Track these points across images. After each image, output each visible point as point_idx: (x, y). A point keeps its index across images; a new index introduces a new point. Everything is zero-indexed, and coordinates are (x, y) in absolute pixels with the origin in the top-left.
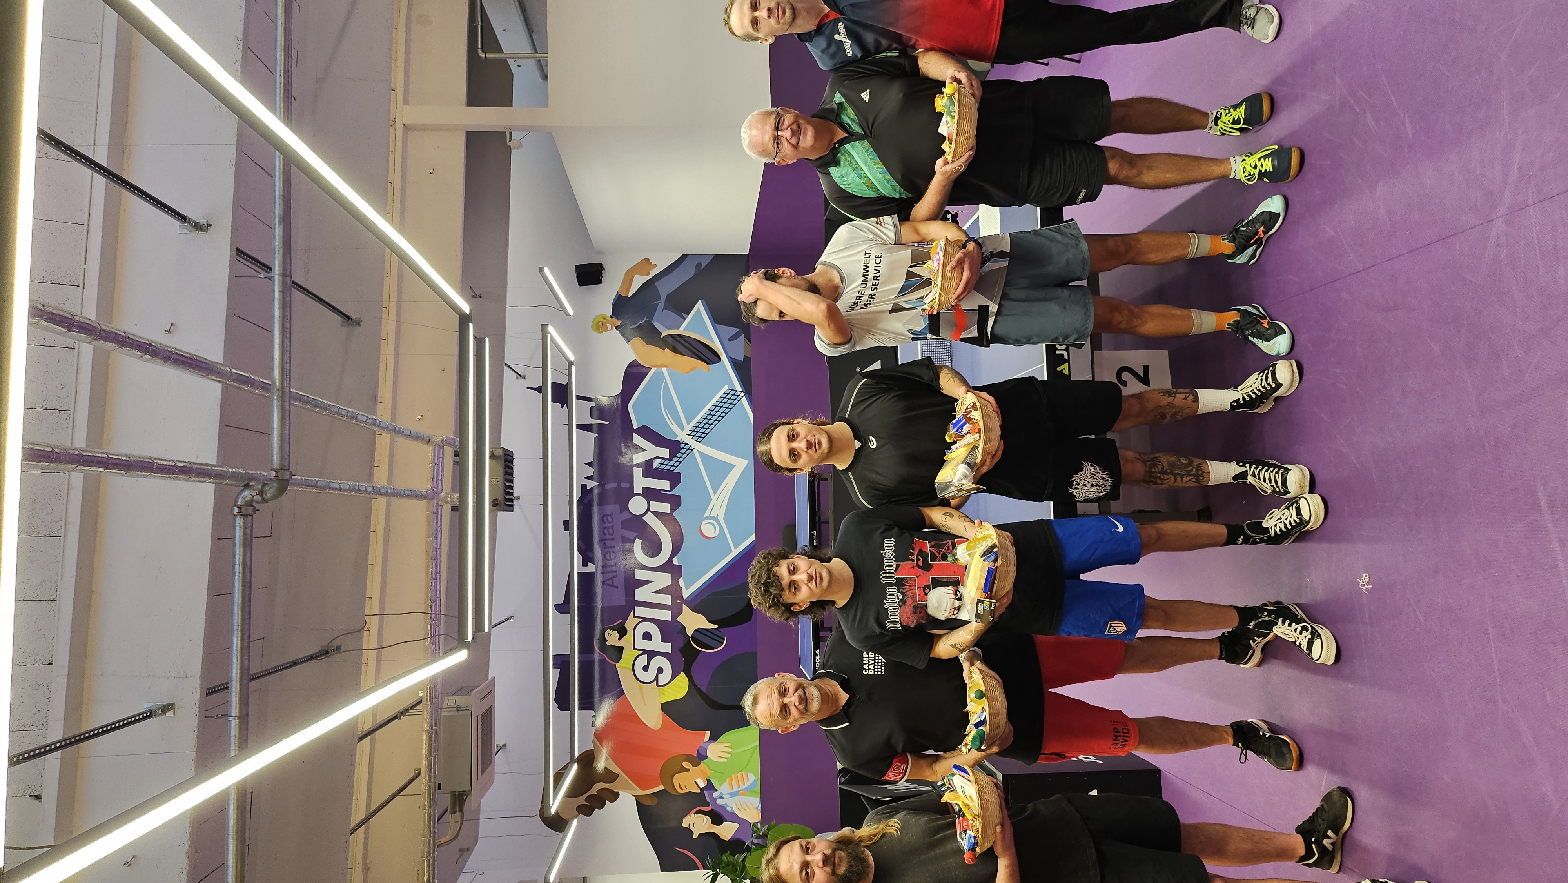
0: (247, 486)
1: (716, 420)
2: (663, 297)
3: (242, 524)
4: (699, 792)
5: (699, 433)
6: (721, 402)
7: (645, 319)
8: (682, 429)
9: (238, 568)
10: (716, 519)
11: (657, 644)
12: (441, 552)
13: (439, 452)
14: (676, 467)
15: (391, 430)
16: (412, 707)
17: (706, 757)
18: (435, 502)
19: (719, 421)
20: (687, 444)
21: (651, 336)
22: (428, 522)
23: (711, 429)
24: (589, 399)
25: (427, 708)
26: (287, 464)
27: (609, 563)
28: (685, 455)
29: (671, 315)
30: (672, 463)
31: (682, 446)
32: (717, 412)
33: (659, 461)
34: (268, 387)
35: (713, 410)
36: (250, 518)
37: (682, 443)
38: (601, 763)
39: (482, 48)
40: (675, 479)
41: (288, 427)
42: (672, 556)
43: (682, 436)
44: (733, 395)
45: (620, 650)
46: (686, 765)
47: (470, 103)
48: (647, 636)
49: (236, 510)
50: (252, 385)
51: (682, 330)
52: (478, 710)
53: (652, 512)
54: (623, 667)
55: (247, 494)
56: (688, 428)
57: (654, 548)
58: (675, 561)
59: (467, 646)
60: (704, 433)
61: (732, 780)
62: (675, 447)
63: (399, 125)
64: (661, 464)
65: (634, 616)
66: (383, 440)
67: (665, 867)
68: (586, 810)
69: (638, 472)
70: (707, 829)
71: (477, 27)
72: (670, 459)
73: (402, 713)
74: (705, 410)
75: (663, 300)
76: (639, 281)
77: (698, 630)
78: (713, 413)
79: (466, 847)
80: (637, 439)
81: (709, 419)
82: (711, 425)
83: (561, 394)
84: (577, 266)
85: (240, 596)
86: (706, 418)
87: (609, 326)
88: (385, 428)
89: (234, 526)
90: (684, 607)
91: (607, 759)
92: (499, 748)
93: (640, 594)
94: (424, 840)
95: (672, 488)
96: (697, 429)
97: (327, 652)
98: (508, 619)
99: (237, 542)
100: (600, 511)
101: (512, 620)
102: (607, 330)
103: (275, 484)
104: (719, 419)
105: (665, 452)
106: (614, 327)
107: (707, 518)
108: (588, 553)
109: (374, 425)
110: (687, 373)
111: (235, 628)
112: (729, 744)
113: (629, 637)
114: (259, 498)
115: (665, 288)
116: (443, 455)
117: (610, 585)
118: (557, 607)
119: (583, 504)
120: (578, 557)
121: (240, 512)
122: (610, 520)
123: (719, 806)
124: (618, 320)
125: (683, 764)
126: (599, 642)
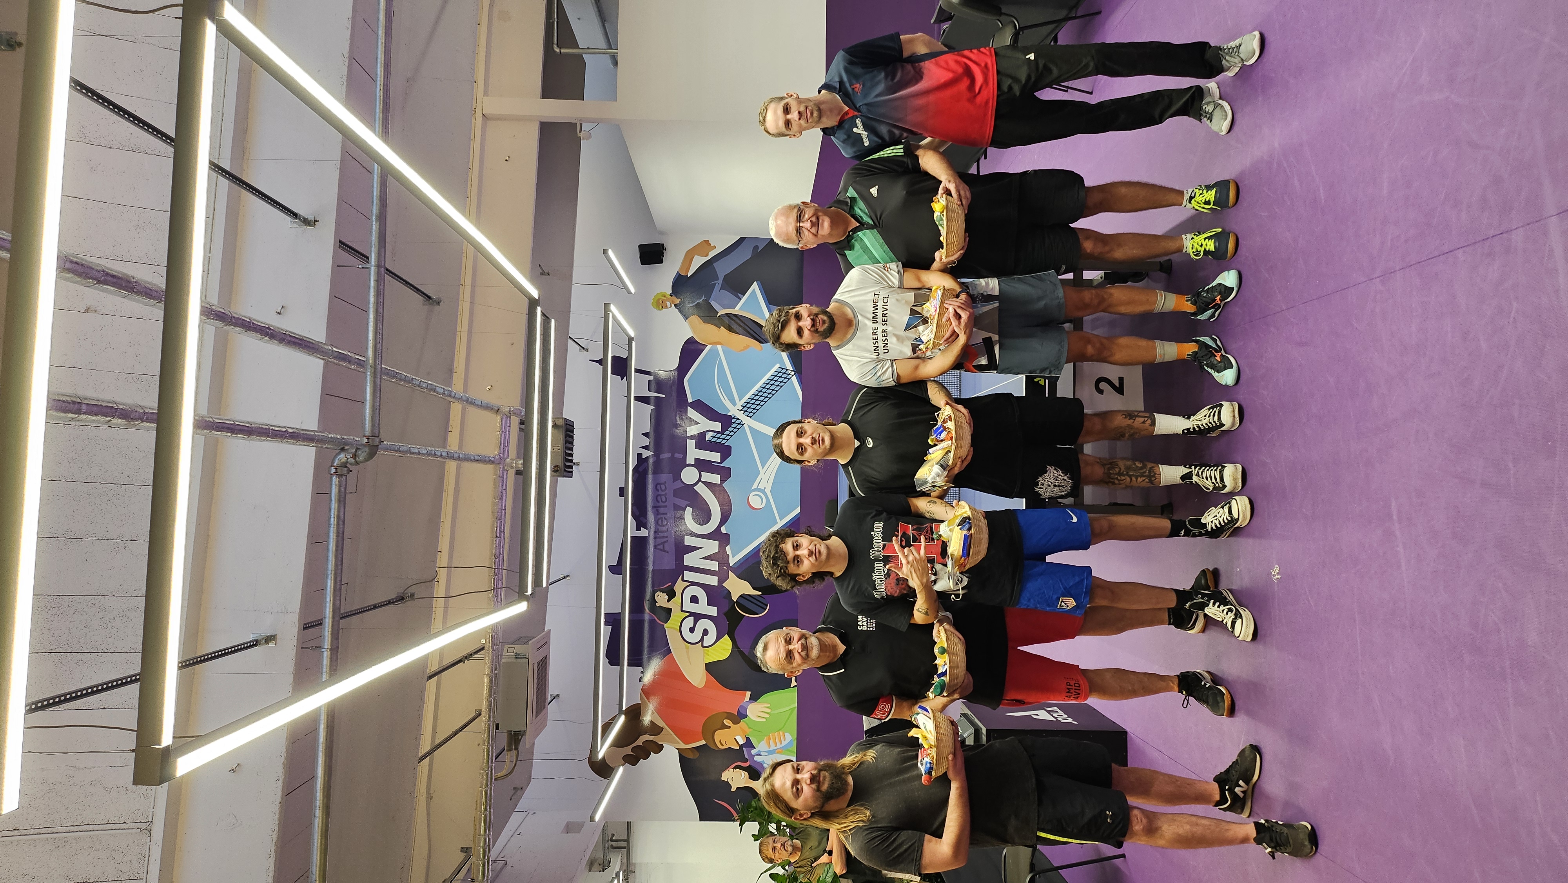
0: (343, 449)
1: (767, 397)
2: (721, 278)
3: (337, 483)
4: (738, 748)
5: (750, 409)
6: (772, 380)
7: (703, 298)
8: (734, 404)
9: (333, 521)
10: (763, 491)
11: (703, 607)
12: (505, 513)
13: (506, 421)
14: (728, 440)
15: (464, 401)
16: (475, 653)
17: (746, 716)
18: (502, 467)
19: (770, 398)
20: (738, 419)
21: (709, 315)
22: (495, 484)
23: (762, 406)
24: (648, 373)
25: (489, 654)
26: (377, 432)
27: (661, 529)
28: (736, 430)
29: (727, 295)
30: (723, 437)
31: (733, 420)
32: (768, 389)
33: (711, 434)
34: (362, 362)
35: (764, 388)
36: (344, 477)
37: (734, 418)
38: (647, 718)
39: (557, 44)
40: (726, 452)
41: (378, 400)
42: (721, 524)
43: (734, 410)
44: (784, 373)
45: (669, 611)
46: (727, 722)
47: (545, 95)
48: (694, 599)
49: (333, 470)
50: (350, 362)
51: (737, 310)
52: (534, 658)
53: (703, 482)
54: (670, 627)
55: (342, 457)
56: (740, 404)
57: (704, 515)
58: (723, 530)
59: (527, 598)
60: (754, 409)
61: (769, 739)
62: (727, 421)
63: (479, 115)
64: (714, 437)
65: (683, 580)
66: (456, 408)
67: (704, 816)
68: (632, 760)
69: (691, 444)
70: (745, 783)
71: (553, 23)
72: (722, 433)
73: (467, 657)
74: (757, 387)
75: (720, 281)
76: (698, 261)
77: (744, 596)
78: (764, 390)
79: (519, 786)
80: (692, 413)
81: (760, 396)
82: (761, 401)
83: (621, 367)
84: (640, 246)
85: (334, 545)
86: (757, 395)
87: (668, 304)
88: (459, 399)
89: (331, 484)
90: (731, 574)
91: (653, 713)
92: (553, 698)
93: (690, 559)
94: (483, 773)
95: (723, 460)
96: (749, 405)
97: (402, 599)
98: (565, 578)
99: (333, 499)
100: (654, 479)
101: (568, 578)
102: (666, 307)
103: (367, 449)
104: (770, 396)
105: (717, 426)
106: (673, 305)
107: (755, 490)
108: (642, 519)
109: (450, 396)
110: (742, 350)
111: (330, 572)
112: (769, 705)
113: (677, 599)
114: (352, 460)
115: (723, 269)
116: (510, 424)
117: (661, 550)
118: (611, 568)
119: (639, 472)
120: (631, 522)
121: (336, 473)
122: (663, 488)
123: (756, 762)
124: (677, 298)
125: (724, 721)
126: (649, 603)
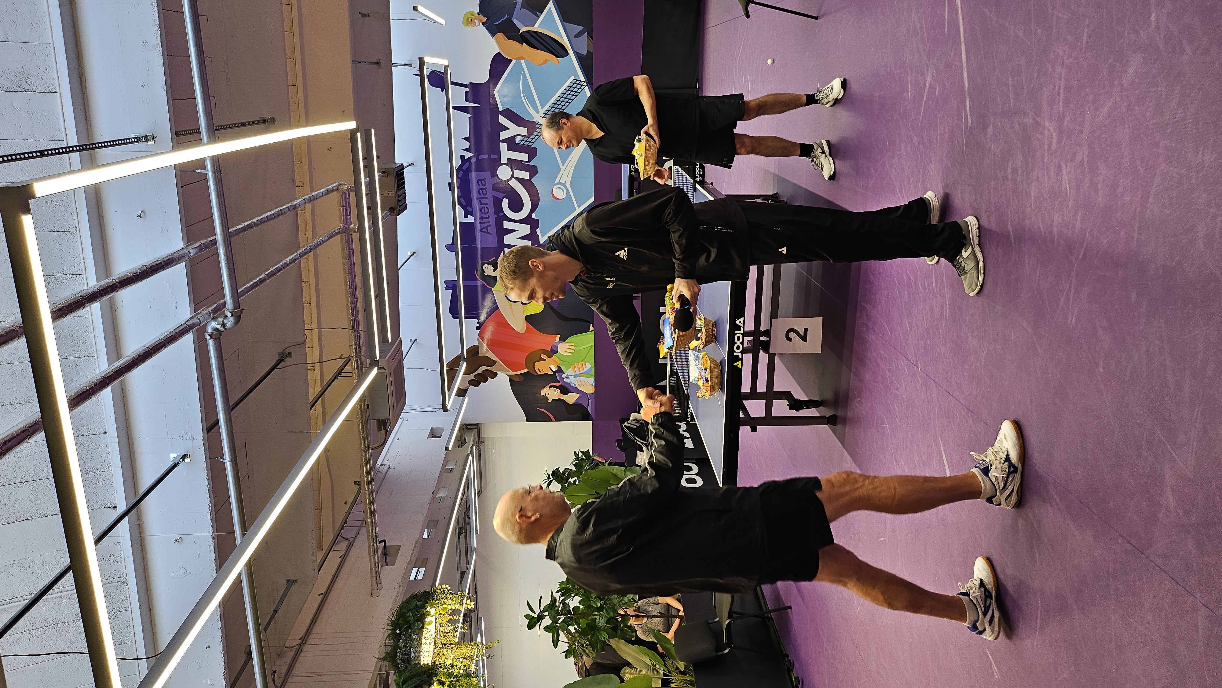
3: (213, 345)
4: (552, 373)
7: (506, 16)
8: (538, 112)
10: (564, 185)
17: (557, 352)
21: (512, 32)
24: (462, 85)
29: (527, 13)
30: (530, 140)
32: (565, 98)
33: (520, 138)
35: (562, 97)
36: (218, 340)
38: (484, 354)
40: (532, 153)
42: (531, 212)
43: (537, 117)
44: (578, 84)
45: (495, 278)
49: (208, 337)
51: (536, 28)
53: (515, 178)
54: (497, 290)
55: (214, 325)
57: (517, 205)
58: (534, 216)
61: (575, 367)
62: (532, 126)
64: (522, 141)
67: (530, 418)
68: (476, 383)
69: (503, 146)
72: (528, 137)
73: (340, 373)
74: (556, 97)
80: (503, 120)
83: (438, 79)
86: (556, 104)
87: (477, 22)
91: (487, 351)
93: (508, 239)
94: (362, 452)
95: (530, 159)
97: (283, 360)
100: (477, 176)
101: (415, 255)
102: (475, 25)
103: (232, 319)
105: (524, 131)
106: (481, 23)
107: (557, 184)
110: (542, 65)
112: (573, 344)
114: (222, 328)
117: (486, 232)
118: (447, 247)
119: (462, 170)
120: (459, 211)
121: (211, 338)
122: (484, 184)
123: (567, 383)
124: (484, 17)
125: (542, 356)
126: (479, 273)
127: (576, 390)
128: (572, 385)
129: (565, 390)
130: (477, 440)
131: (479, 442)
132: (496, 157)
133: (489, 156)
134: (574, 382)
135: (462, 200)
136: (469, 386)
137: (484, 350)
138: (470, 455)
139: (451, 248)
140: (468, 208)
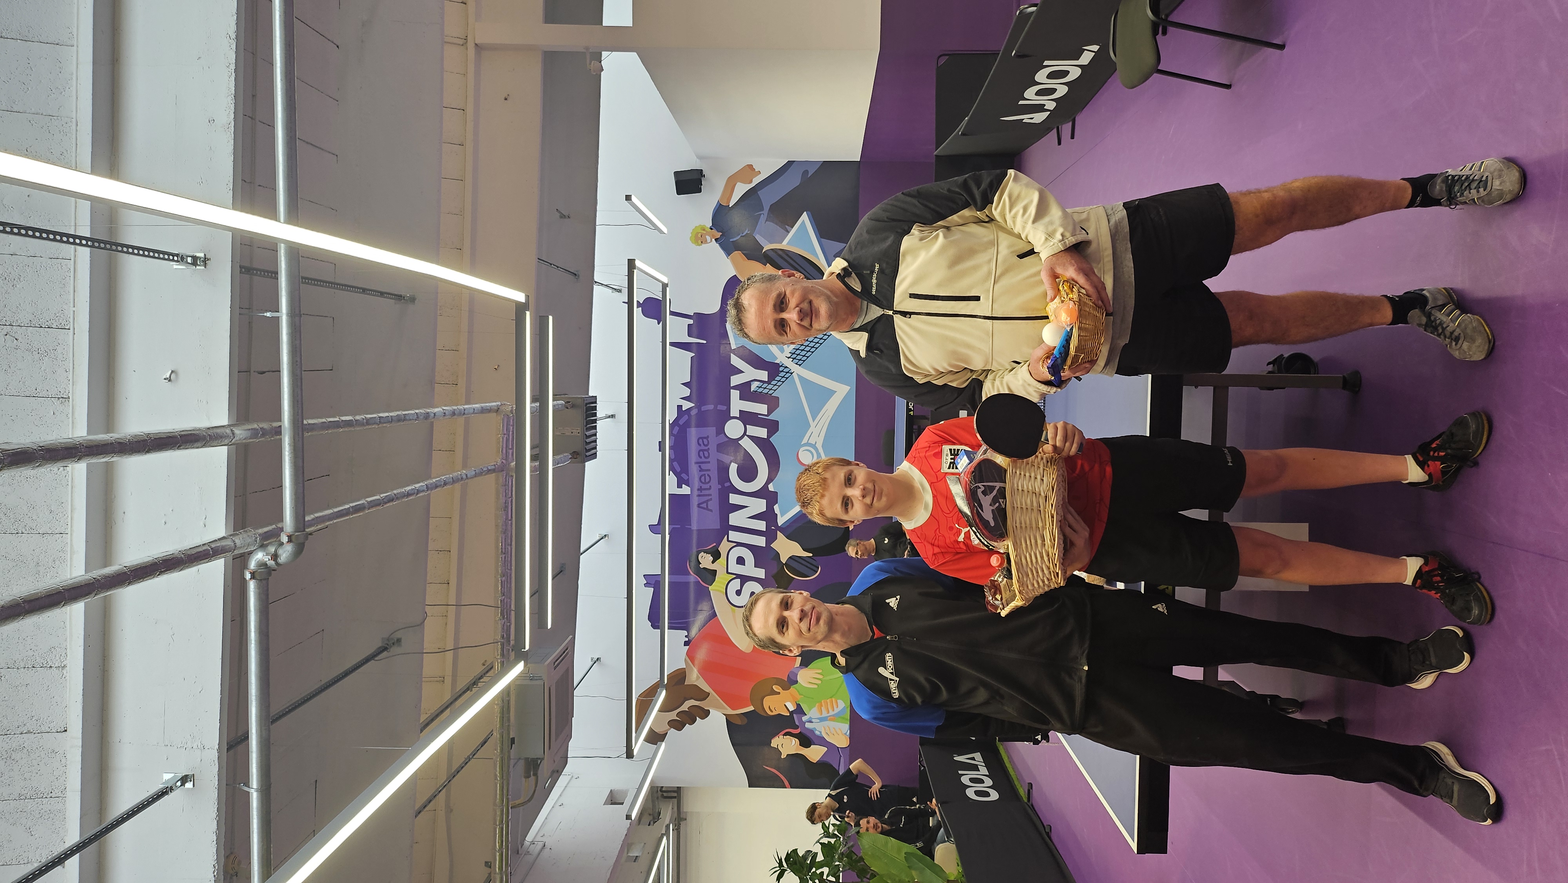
2: (767, 208)
3: (256, 589)
4: (789, 715)
5: (799, 356)
7: (747, 231)
10: (814, 446)
14: (775, 390)
17: (796, 682)
19: (821, 344)
20: (786, 367)
21: (753, 251)
23: (813, 352)
24: (685, 315)
27: (704, 486)
28: (784, 379)
29: (774, 228)
30: (770, 386)
31: (781, 369)
33: (757, 384)
36: (264, 582)
37: (781, 366)
38: (692, 682)
40: (773, 403)
42: (770, 480)
43: (781, 358)
45: (714, 572)
46: (776, 688)
47: (547, 19)
48: (741, 561)
49: (249, 576)
51: (785, 245)
52: (551, 680)
53: (748, 436)
54: (716, 589)
55: (260, 558)
57: (749, 472)
60: (804, 356)
61: (821, 705)
62: (774, 370)
63: (471, 44)
64: (759, 387)
65: (728, 541)
67: (753, 782)
68: (678, 725)
69: (735, 394)
70: (796, 751)
72: (769, 383)
75: (766, 211)
76: (741, 189)
77: (793, 557)
80: (735, 361)
84: (676, 173)
87: (708, 238)
90: (779, 534)
91: (698, 678)
93: (735, 519)
95: (770, 412)
96: (798, 352)
97: (386, 649)
98: (603, 538)
100: (697, 433)
101: (606, 539)
102: (706, 242)
103: (290, 548)
105: (763, 375)
106: (713, 240)
107: (805, 445)
112: (820, 671)
113: (722, 560)
114: (272, 563)
115: (769, 197)
117: (704, 508)
118: (651, 527)
119: (679, 425)
120: (671, 479)
121: (253, 577)
122: (706, 442)
123: (808, 729)
124: (718, 231)
125: (773, 687)
126: (693, 564)
127: (822, 742)
128: (817, 733)
129: (806, 740)
130: (676, 815)
131: (679, 819)
132: (724, 408)
133: (716, 407)
134: (819, 728)
135: (675, 464)
136: (669, 729)
137: (694, 677)
138: (665, 838)
139: (656, 529)
140: (684, 476)
